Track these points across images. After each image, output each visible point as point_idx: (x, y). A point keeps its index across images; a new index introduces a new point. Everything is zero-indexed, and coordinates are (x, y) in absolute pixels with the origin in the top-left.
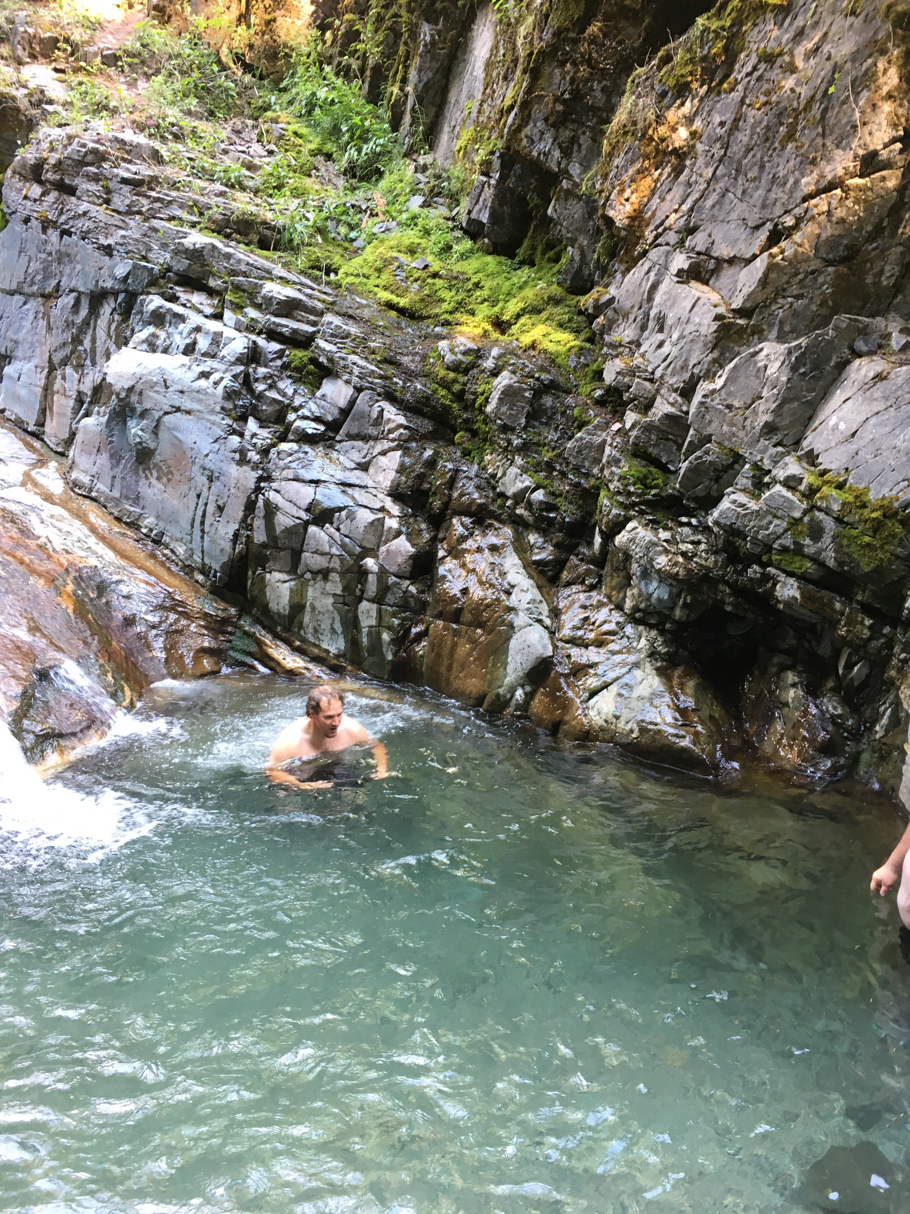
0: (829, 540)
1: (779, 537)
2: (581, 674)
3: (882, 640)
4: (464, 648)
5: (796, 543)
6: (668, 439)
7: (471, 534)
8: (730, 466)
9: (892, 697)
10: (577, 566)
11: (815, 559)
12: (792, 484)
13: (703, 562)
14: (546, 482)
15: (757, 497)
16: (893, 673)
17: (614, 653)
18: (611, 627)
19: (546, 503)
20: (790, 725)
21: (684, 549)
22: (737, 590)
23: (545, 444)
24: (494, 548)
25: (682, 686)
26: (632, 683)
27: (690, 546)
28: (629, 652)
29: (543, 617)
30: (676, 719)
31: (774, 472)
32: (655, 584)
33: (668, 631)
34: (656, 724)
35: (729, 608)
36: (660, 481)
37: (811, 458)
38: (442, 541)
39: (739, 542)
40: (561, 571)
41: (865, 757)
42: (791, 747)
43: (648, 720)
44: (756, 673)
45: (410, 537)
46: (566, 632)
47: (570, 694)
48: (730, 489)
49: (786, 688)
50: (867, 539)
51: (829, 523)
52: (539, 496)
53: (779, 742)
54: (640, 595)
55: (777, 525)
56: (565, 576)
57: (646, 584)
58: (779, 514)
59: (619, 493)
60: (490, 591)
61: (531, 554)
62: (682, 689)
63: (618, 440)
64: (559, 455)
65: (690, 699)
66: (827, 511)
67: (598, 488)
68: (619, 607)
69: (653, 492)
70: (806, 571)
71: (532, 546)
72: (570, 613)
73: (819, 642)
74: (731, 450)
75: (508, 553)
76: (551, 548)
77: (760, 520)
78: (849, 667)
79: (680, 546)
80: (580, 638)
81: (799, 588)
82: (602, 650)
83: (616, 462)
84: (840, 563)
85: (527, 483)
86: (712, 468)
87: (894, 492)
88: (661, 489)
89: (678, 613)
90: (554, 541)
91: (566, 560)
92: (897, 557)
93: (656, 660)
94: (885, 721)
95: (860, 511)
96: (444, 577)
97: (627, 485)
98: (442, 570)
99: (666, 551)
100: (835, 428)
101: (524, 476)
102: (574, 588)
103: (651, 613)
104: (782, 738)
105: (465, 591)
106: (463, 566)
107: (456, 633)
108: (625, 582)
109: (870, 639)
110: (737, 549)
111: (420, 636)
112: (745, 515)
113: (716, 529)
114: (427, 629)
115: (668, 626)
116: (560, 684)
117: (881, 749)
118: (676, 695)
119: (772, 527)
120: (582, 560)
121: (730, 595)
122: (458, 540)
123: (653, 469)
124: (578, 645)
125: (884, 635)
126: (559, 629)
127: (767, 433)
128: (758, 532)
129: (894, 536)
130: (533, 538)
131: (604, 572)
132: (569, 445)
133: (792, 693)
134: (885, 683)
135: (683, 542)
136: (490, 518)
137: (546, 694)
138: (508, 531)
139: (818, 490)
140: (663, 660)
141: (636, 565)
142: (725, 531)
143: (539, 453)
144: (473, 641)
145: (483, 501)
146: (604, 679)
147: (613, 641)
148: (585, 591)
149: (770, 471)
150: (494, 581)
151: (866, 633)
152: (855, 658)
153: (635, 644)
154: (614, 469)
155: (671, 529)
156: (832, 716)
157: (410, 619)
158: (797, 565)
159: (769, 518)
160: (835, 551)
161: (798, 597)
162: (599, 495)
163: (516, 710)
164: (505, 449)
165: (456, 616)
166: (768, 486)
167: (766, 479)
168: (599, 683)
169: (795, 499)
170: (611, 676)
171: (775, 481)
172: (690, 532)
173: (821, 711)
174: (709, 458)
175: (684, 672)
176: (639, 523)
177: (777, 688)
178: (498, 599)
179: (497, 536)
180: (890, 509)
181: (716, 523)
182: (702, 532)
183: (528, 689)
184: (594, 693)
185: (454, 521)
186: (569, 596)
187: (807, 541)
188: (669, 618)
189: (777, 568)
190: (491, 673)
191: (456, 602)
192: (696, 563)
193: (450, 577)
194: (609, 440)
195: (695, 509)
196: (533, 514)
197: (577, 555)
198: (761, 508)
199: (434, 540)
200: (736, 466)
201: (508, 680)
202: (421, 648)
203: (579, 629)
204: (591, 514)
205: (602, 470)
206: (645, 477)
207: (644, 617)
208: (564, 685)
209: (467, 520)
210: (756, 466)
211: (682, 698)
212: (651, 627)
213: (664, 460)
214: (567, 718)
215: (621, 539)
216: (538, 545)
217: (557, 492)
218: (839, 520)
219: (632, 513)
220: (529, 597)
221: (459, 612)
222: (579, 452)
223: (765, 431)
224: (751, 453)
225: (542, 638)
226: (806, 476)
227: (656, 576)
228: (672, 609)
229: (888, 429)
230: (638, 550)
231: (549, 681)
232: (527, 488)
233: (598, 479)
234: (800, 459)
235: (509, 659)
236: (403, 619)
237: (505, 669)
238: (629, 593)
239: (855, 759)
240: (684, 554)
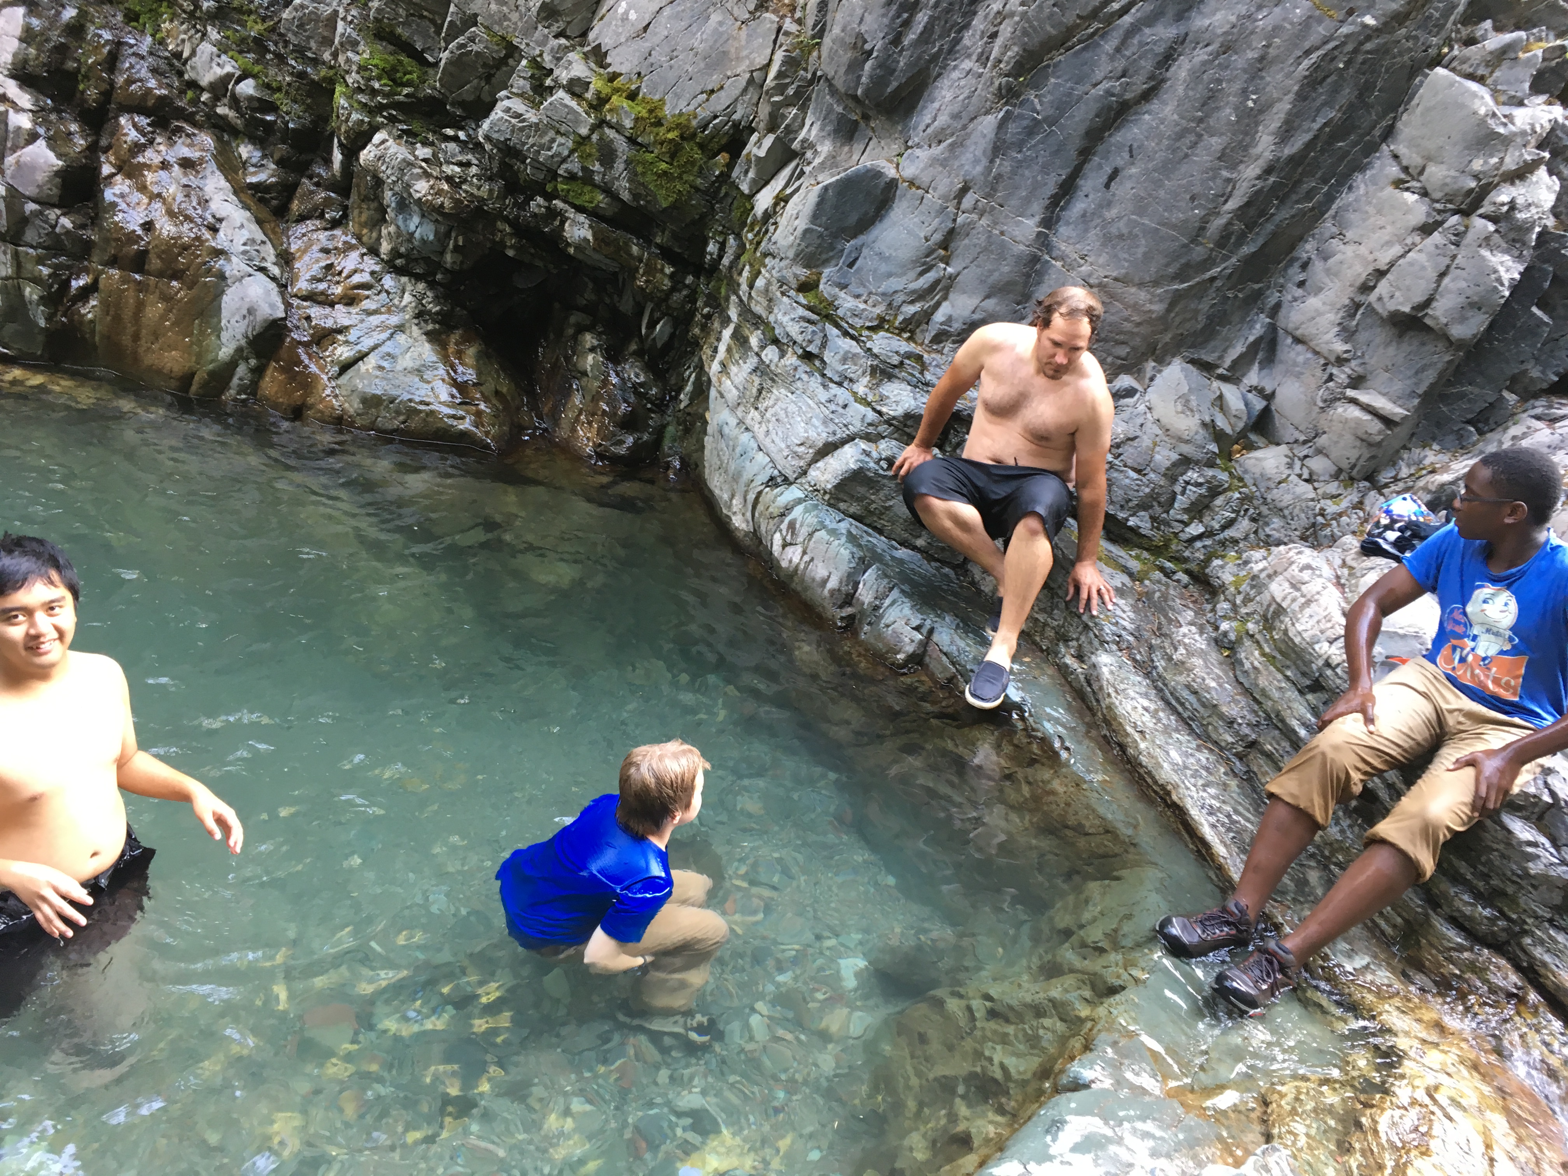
0: (622, 166)
1: (564, 160)
2: (325, 342)
3: (685, 292)
4: (155, 309)
5: (584, 169)
6: (422, 17)
7: (151, 142)
8: (503, 61)
9: (696, 359)
10: (312, 192)
11: (607, 190)
12: (577, 90)
13: (475, 191)
14: (257, 68)
15: (536, 105)
16: (697, 331)
17: (369, 313)
18: (365, 278)
19: (259, 100)
20: (589, 398)
21: (450, 172)
22: (520, 229)
23: (250, 12)
24: (187, 164)
25: (459, 354)
26: (397, 352)
27: (457, 169)
28: (389, 311)
29: (268, 265)
30: (453, 396)
31: (556, 72)
32: (416, 220)
33: (439, 284)
34: (428, 404)
35: (510, 253)
36: (415, 75)
37: (598, 56)
38: (106, 150)
39: (518, 165)
40: (290, 199)
41: (671, 429)
42: (590, 423)
43: (417, 399)
44: (552, 336)
45: (52, 142)
46: (303, 285)
47: (313, 368)
48: (503, 93)
49: (584, 355)
50: (664, 166)
51: (621, 144)
52: (247, 88)
53: (577, 419)
54: (399, 234)
55: (562, 145)
56: (295, 206)
57: (405, 220)
58: (562, 130)
59: (359, 90)
60: (186, 226)
61: (245, 174)
62: (460, 359)
63: (354, 12)
64: (273, 30)
65: (470, 371)
66: (618, 128)
67: (332, 81)
68: (373, 251)
69: (405, 92)
70: (597, 206)
71: (245, 163)
72: (306, 258)
73: (620, 296)
74: (503, 38)
75: (208, 172)
76: (273, 166)
77: (541, 136)
78: (652, 325)
79: (444, 168)
80: (322, 293)
81: (590, 227)
82: (354, 310)
83: (353, 44)
84: (636, 196)
85: (228, 69)
86: (480, 62)
87: (691, 107)
88: (416, 88)
89: (448, 258)
90: (277, 156)
91: (296, 185)
92: (697, 190)
93: (426, 321)
94: (689, 388)
95: (655, 130)
96: (114, 205)
97: (369, 79)
98: (109, 195)
99: (427, 175)
100: (625, 18)
101: (224, 57)
102: (310, 224)
103: (416, 260)
104: (580, 414)
105: (148, 226)
106: (143, 188)
107: (141, 287)
108: (377, 216)
109: (673, 289)
110: (516, 173)
111: (85, 293)
112: (522, 129)
113: (488, 147)
114: (96, 281)
115: (439, 277)
116: (298, 356)
117: (685, 421)
118: (453, 367)
119: (555, 145)
120: (317, 185)
121: (511, 235)
122: (130, 150)
123: (403, 58)
124: (320, 303)
125: (688, 286)
126: (293, 279)
127: (546, 19)
128: (538, 152)
129: (693, 163)
130: (245, 151)
131: (349, 203)
132: (286, 14)
133: (590, 358)
134: (690, 344)
135: (449, 163)
136: (177, 119)
137: (282, 370)
138: (207, 140)
139: (607, 100)
140: (434, 322)
141: (390, 193)
142: (499, 149)
143: (243, 25)
144: (167, 298)
145: (164, 92)
146: (359, 347)
147: (367, 297)
148: (326, 229)
149: (551, 71)
150: (190, 212)
151: (667, 282)
152: (657, 314)
153: (396, 301)
154: (350, 54)
155: (432, 144)
156: (635, 386)
157: (68, 268)
158: (587, 197)
159: (551, 134)
160: (628, 181)
161: (590, 238)
162: (333, 92)
163: (239, 393)
164: (191, 15)
165: (139, 262)
166: (551, 90)
167: (548, 82)
168: (352, 353)
169: (580, 110)
170: (367, 343)
171: (557, 85)
172: (457, 149)
173: (623, 379)
174: (475, 48)
175: (461, 337)
176: (389, 134)
177: (574, 353)
178: (198, 238)
179: (188, 146)
180: (688, 127)
181: (487, 138)
182: (473, 151)
183: (253, 362)
184: (346, 367)
185: (123, 121)
186: (304, 235)
187: (597, 167)
188: (438, 266)
189: (565, 201)
190: (199, 343)
191: (137, 243)
192: (466, 192)
193: (123, 206)
194: (341, 10)
195: (464, 118)
196: (242, 116)
197: (310, 178)
198: (541, 120)
199: (93, 149)
200: (511, 61)
201: (225, 352)
202: (90, 309)
203: (320, 280)
204: (326, 119)
205: (335, 55)
206: (394, 69)
207: (407, 264)
208: (304, 357)
209: (143, 121)
210: (535, 63)
211: (460, 369)
212: (418, 278)
213: (419, 48)
214: (311, 400)
215: (367, 155)
216: (254, 160)
217: (274, 85)
218: (632, 140)
219: (380, 120)
220: (245, 235)
221: (143, 255)
222: (301, 26)
223: (543, 15)
224: (528, 45)
225: (268, 292)
226: (593, 80)
227: (416, 208)
228: (442, 253)
229: (684, 24)
230: (389, 172)
231: (283, 353)
232: (229, 76)
233: (331, 68)
234: (586, 56)
235: (223, 323)
236: (56, 267)
237: (219, 337)
238: (384, 232)
239: (660, 432)
240: (449, 179)
